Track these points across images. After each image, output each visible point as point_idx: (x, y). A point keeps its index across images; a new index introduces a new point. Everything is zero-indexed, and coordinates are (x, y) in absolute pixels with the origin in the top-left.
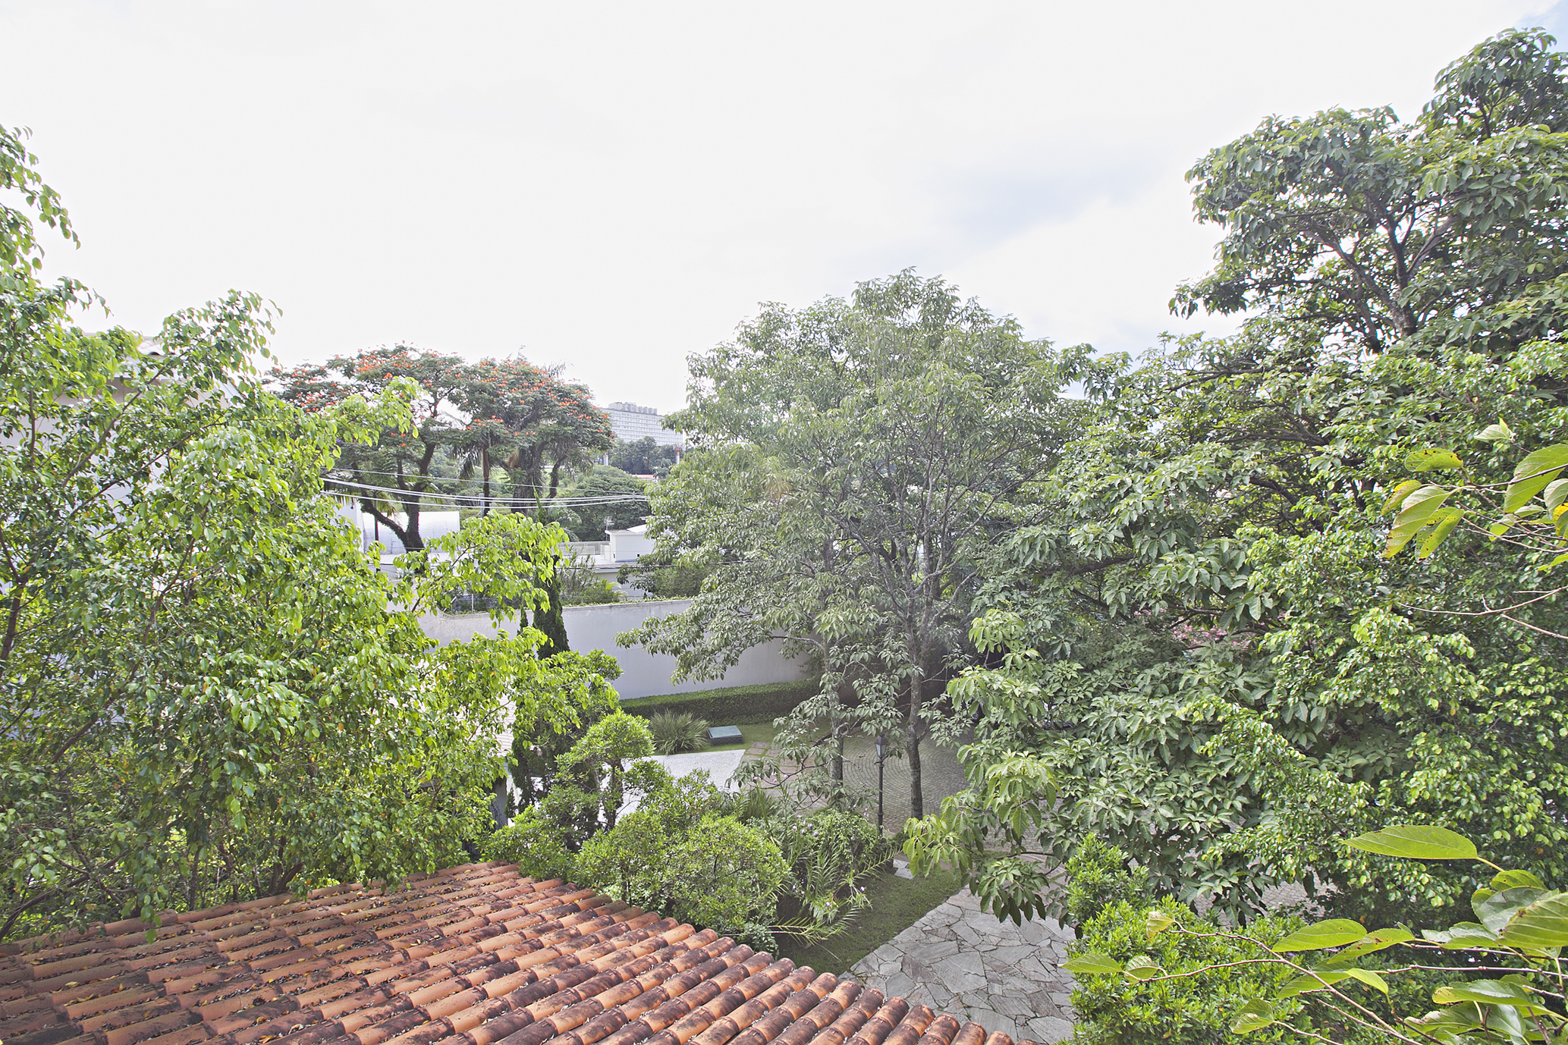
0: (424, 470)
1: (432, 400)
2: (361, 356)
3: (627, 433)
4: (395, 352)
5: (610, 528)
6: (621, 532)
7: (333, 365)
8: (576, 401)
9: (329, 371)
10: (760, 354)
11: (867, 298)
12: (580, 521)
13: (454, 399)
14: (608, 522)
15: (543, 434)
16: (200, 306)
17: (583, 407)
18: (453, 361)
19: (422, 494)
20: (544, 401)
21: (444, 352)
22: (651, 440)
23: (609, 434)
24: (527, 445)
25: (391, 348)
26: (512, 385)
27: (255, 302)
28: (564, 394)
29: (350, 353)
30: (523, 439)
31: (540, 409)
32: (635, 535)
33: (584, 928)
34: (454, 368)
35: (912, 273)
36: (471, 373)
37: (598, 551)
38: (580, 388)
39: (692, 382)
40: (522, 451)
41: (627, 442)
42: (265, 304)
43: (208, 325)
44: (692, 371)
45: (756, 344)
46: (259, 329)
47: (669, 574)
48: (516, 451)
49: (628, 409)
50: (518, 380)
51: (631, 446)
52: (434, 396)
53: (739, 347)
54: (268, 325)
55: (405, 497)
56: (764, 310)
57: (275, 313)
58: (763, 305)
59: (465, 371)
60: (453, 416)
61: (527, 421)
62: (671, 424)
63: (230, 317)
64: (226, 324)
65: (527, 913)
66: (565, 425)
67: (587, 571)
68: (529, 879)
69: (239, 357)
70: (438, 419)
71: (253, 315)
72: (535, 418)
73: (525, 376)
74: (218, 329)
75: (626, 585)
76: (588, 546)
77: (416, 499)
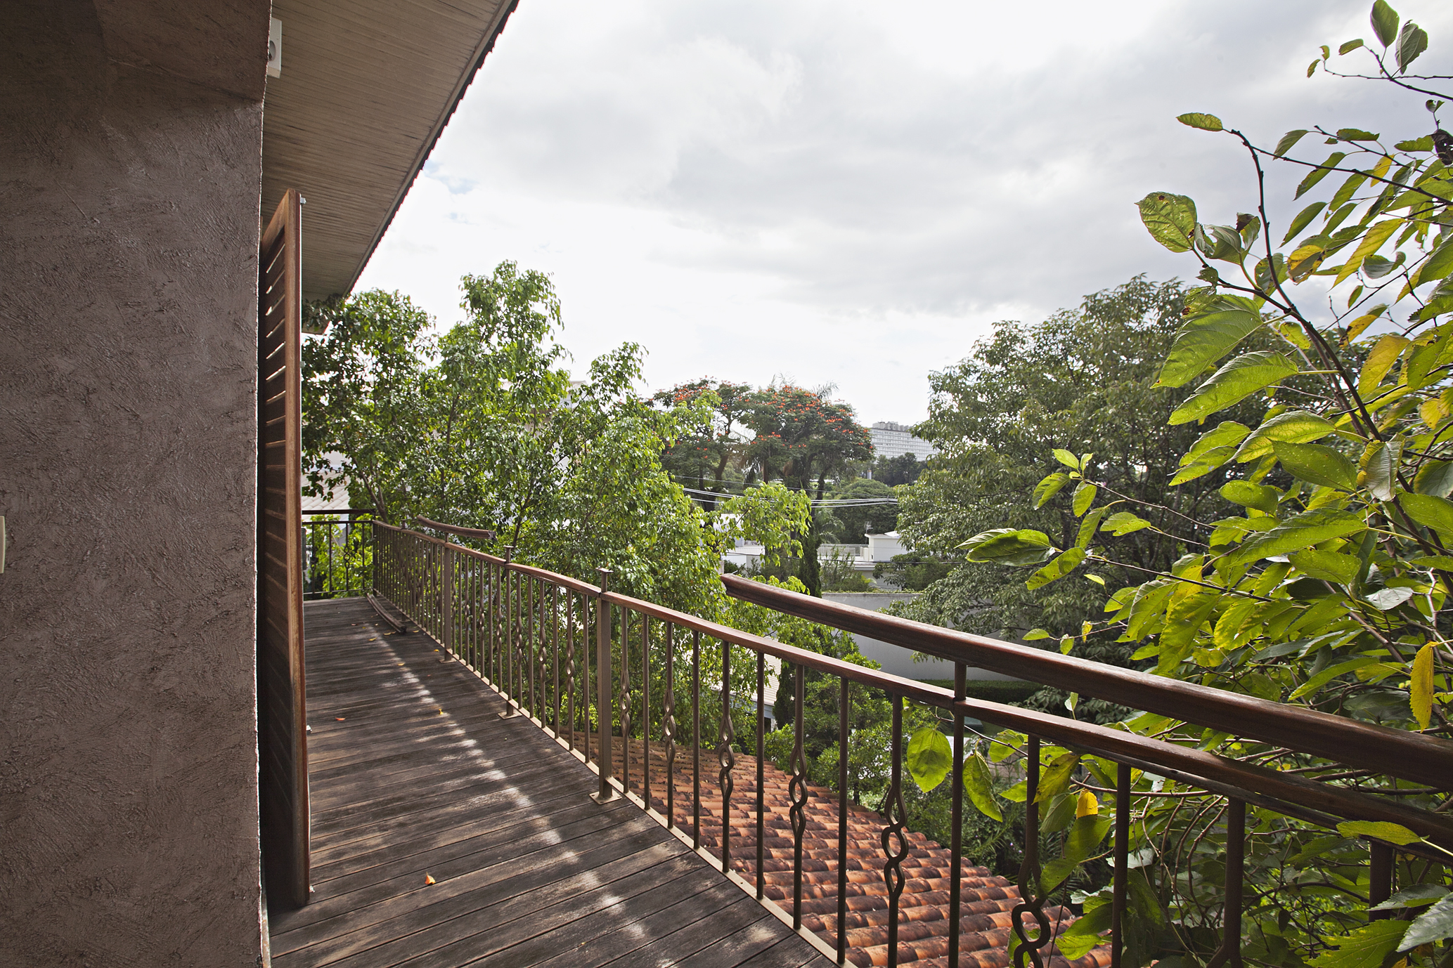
0: (719, 477)
1: (727, 421)
2: (676, 390)
3: (887, 449)
4: (700, 385)
5: (869, 532)
6: (878, 536)
7: (658, 397)
8: (841, 416)
9: (654, 402)
10: (998, 368)
11: (1095, 307)
12: (843, 527)
13: (743, 420)
14: (868, 526)
15: (813, 447)
16: (608, 353)
17: (847, 423)
18: (743, 389)
19: (719, 495)
20: (813, 418)
21: (736, 381)
22: (911, 456)
23: (868, 446)
24: (799, 455)
25: (697, 382)
26: (788, 407)
27: (635, 348)
28: (830, 412)
29: (668, 388)
30: (796, 451)
31: (809, 425)
32: (892, 539)
33: (819, 806)
34: (744, 394)
35: (1143, 279)
36: (759, 397)
37: (858, 553)
38: (844, 407)
39: (935, 396)
40: (796, 461)
41: (888, 457)
42: (641, 349)
43: (612, 363)
44: (933, 387)
45: (993, 358)
46: (637, 363)
47: (919, 571)
48: (790, 462)
49: (891, 428)
50: (793, 402)
51: (893, 461)
52: (728, 417)
53: (978, 362)
54: (640, 361)
55: (704, 497)
56: (999, 329)
57: (645, 353)
58: (996, 324)
59: (753, 396)
60: (743, 433)
61: (800, 437)
62: (917, 432)
63: (623, 358)
64: (621, 362)
65: (779, 788)
66: (831, 439)
67: (847, 569)
68: (783, 772)
69: (626, 381)
70: (729, 436)
71: (634, 355)
72: (807, 433)
73: (799, 399)
74: (617, 365)
75: (881, 580)
76: (848, 548)
77: (713, 498)
